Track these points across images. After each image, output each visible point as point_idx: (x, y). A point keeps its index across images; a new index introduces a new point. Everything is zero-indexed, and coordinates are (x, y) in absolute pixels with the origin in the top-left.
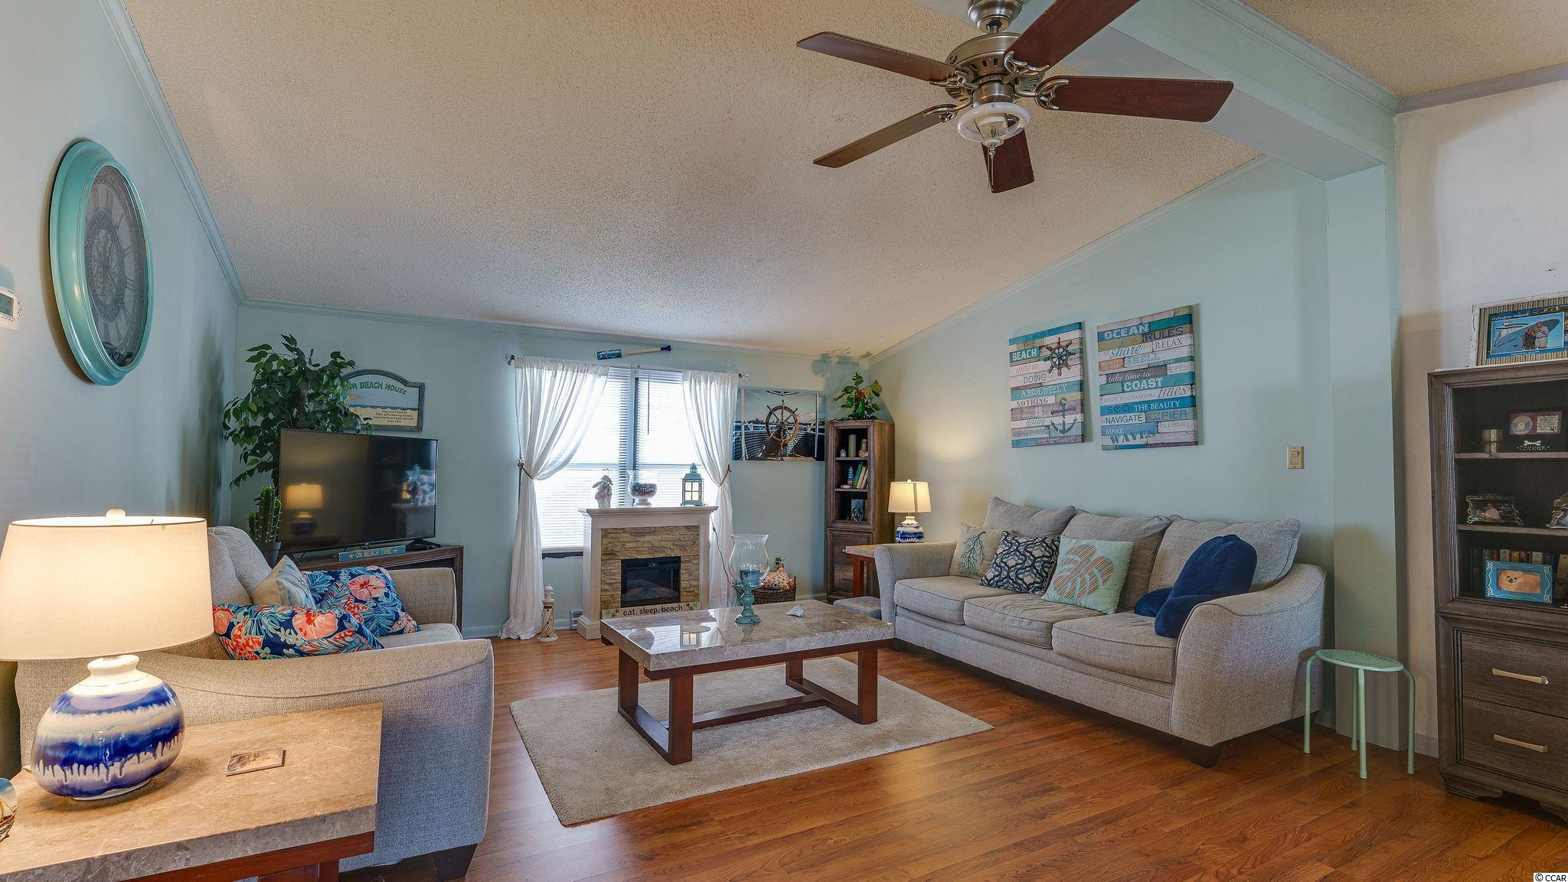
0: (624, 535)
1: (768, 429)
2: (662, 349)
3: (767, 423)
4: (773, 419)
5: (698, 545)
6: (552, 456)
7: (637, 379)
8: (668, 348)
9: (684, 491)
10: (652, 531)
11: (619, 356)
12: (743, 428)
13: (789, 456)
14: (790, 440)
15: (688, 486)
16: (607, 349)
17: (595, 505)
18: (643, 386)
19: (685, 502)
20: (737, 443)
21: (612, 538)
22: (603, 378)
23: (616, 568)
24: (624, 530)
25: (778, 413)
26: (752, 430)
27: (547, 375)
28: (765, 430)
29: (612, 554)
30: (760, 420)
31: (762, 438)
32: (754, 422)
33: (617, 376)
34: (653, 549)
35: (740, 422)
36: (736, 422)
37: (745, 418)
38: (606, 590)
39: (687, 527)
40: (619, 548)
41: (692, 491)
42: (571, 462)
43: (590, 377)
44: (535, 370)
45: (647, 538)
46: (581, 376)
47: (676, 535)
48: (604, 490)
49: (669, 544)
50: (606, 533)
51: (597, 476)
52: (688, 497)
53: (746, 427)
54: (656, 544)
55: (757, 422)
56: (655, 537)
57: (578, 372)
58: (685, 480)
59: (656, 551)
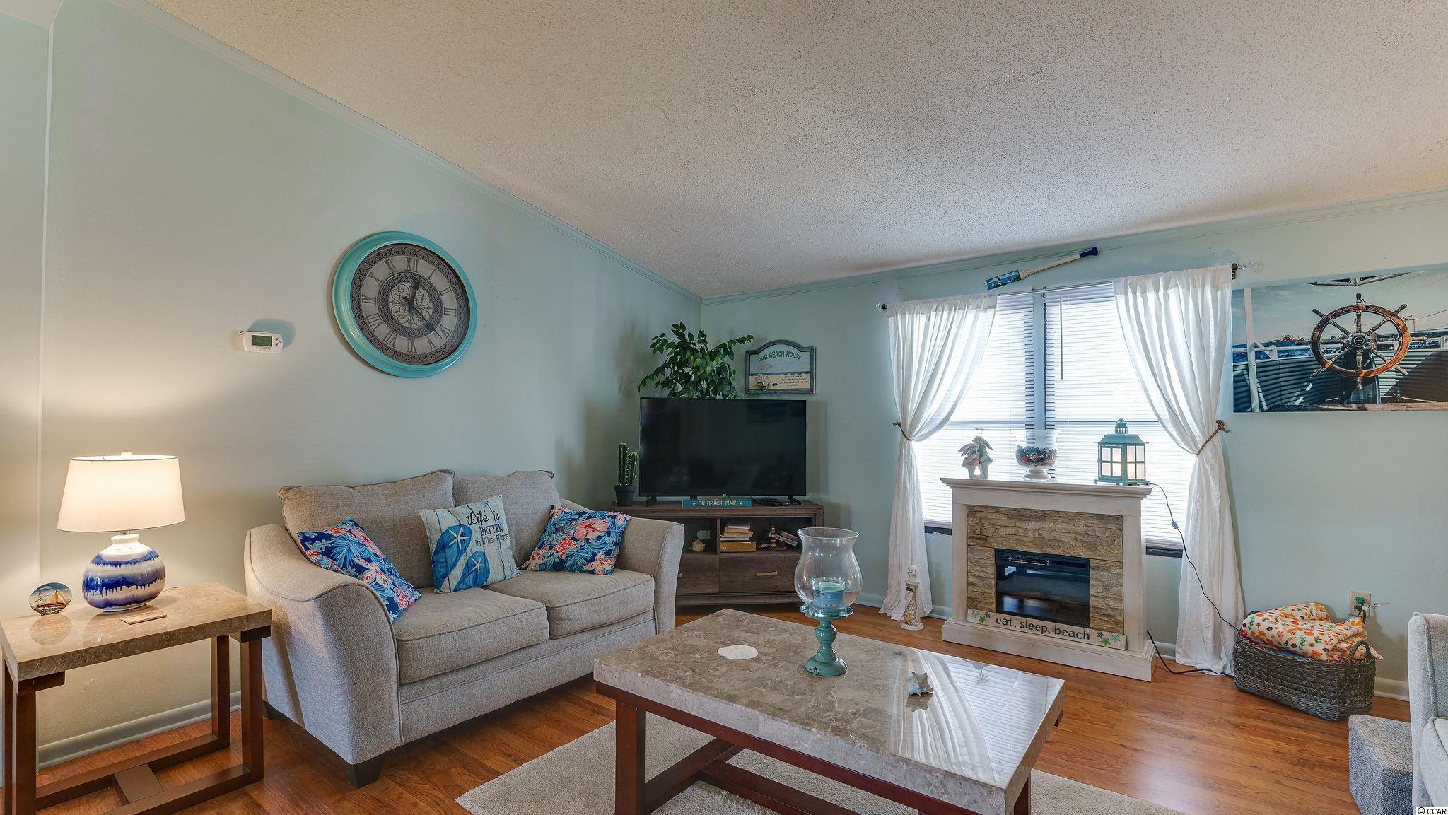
0: (997, 516)
1: (1316, 351)
2: (1082, 256)
3: (1315, 343)
4: (1330, 332)
5: (1121, 546)
6: (928, 413)
7: (1045, 305)
8: (1094, 252)
9: (1101, 461)
10: (1041, 516)
11: (1017, 279)
12: (1252, 356)
13: (1384, 400)
14: (1385, 369)
15: (1106, 451)
16: (999, 273)
17: (963, 474)
18: (1053, 312)
19: (1102, 478)
20: (1240, 383)
21: (981, 518)
22: (991, 312)
23: (988, 558)
24: (998, 510)
25: (1347, 322)
26: (1274, 357)
27: (920, 320)
28: (1309, 355)
29: (981, 539)
30: (1294, 336)
31: (1302, 371)
32: (1279, 344)
33: (1012, 306)
34: (1040, 540)
35: (1245, 346)
36: (1234, 347)
37: (1255, 337)
38: (974, 585)
39: (1101, 517)
40: (990, 532)
41: (1111, 462)
42: (952, 419)
43: (971, 314)
44: (907, 316)
45: (1032, 525)
46: (959, 313)
47: (1080, 526)
48: (976, 454)
49: (1067, 538)
50: (972, 511)
51: (968, 437)
52: (1106, 472)
53: (1259, 355)
54: (1046, 535)
55: (1287, 341)
56: (1045, 525)
57: (955, 310)
58: (1102, 445)
59: (1047, 545)
